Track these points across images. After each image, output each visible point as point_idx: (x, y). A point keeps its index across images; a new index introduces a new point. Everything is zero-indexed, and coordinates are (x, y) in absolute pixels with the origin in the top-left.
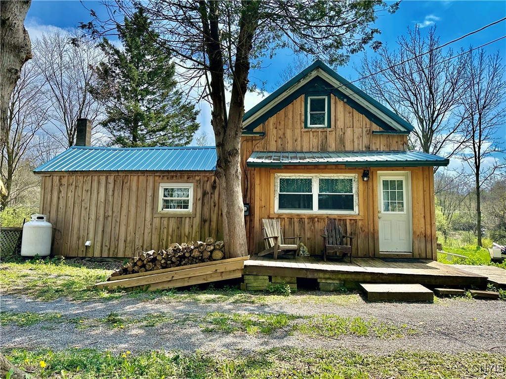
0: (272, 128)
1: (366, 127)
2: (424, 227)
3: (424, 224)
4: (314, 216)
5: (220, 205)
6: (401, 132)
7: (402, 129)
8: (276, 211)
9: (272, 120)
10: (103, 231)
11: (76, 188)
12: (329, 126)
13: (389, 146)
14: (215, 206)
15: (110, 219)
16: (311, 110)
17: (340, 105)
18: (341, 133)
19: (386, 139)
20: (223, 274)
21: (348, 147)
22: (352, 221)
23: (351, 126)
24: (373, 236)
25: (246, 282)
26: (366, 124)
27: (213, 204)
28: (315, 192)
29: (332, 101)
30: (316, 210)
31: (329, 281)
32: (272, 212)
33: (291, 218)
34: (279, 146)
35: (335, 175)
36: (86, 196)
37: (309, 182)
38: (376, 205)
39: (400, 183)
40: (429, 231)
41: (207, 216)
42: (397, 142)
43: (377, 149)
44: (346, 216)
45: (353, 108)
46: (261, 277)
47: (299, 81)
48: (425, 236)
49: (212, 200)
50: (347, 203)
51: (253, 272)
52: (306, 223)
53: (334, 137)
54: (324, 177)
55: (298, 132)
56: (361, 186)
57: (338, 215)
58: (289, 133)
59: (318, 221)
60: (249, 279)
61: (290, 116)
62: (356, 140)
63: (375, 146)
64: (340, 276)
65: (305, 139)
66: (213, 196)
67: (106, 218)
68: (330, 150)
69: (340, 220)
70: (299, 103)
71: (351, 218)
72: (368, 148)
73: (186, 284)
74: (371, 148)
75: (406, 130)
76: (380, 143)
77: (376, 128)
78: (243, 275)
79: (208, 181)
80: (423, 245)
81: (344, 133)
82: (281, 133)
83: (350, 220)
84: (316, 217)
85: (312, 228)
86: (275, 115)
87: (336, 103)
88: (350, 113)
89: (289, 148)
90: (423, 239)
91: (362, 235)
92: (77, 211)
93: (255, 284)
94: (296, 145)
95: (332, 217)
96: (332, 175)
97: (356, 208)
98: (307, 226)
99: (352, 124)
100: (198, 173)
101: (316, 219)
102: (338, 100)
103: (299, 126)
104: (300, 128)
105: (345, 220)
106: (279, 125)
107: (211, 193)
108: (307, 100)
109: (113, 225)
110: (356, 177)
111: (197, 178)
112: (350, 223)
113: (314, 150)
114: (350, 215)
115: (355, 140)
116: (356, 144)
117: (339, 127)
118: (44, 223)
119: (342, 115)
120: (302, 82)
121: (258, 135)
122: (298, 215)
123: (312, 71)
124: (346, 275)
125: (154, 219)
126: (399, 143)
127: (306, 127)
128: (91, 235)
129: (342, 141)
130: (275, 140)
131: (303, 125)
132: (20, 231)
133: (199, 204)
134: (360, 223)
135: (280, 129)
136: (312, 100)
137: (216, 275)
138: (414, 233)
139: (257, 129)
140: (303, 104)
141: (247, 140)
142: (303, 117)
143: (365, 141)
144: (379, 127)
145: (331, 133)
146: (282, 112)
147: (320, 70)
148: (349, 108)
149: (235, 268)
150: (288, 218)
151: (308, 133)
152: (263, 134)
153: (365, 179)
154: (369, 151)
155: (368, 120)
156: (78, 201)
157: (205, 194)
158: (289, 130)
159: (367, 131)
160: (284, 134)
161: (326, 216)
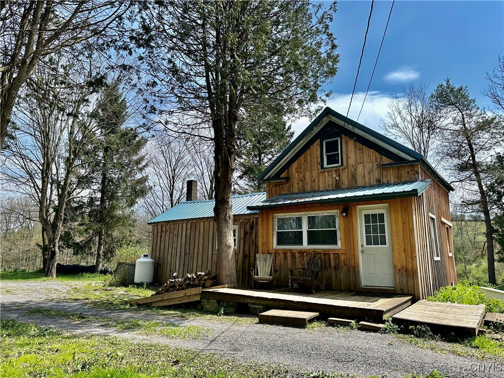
0: (294, 172)
1: (376, 161)
2: (405, 261)
3: (405, 258)
4: (303, 250)
5: (257, 242)
6: (409, 162)
7: (411, 159)
8: (274, 247)
9: (294, 165)
10: (184, 265)
11: (170, 233)
12: (342, 165)
13: (399, 177)
14: (253, 243)
15: (188, 255)
16: (327, 152)
17: (351, 144)
18: (352, 170)
19: (396, 170)
20: (190, 297)
21: (360, 182)
22: (336, 255)
23: (362, 162)
24: (354, 270)
25: (202, 304)
26: (376, 158)
27: (251, 242)
28: (305, 229)
29: (343, 141)
30: (305, 245)
31: (256, 306)
32: (271, 248)
33: (286, 253)
34: (301, 187)
35: (320, 212)
36: (175, 239)
37: (299, 220)
38: (356, 239)
39: (381, 216)
40: (411, 265)
41: (247, 253)
42: (408, 173)
43: (389, 181)
44: (329, 250)
45: (362, 144)
46: (211, 301)
47: (312, 129)
48: (406, 271)
49: (251, 239)
50: (331, 238)
51: (206, 296)
52: (297, 257)
53: (347, 174)
54: (311, 214)
55: (315, 173)
56: (342, 221)
57: (323, 250)
58: (308, 174)
59: (307, 255)
60: (204, 301)
61: (309, 160)
62: (367, 175)
63: (386, 178)
64: (262, 302)
65: (321, 179)
66: (251, 235)
67: (185, 255)
68: (344, 187)
69: (325, 254)
70: (316, 147)
71: (334, 252)
72: (379, 181)
73: (170, 304)
74: (382, 181)
75: (414, 159)
76: (391, 175)
77: (386, 160)
78: (201, 299)
79: (248, 223)
80: (405, 280)
81: (355, 169)
82: (301, 175)
83: (334, 254)
84: (305, 252)
85: (303, 262)
86: (297, 161)
87: (347, 143)
88: (360, 150)
89: (308, 189)
90: (404, 273)
91: (345, 268)
92: (170, 250)
93: (208, 306)
94: (313, 185)
95: (318, 251)
96: (318, 212)
97: (339, 243)
98: (298, 260)
99: (362, 160)
100: (241, 216)
101: (305, 254)
102: (349, 140)
103: (316, 168)
104: (317, 169)
105: (329, 254)
106: (300, 169)
107: (250, 233)
108: (323, 144)
109: (190, 261)
110: (338, 213)
111: (241, 221)
112: (334, 257)
113: (330, 188)
114: (334, 250)
115: (365, 175)
116: (367, 179)
117: (351, 164)
118: (148, 260)
119: (353, 153)
120: (315, 129)
121: (284, 180)
122: (291, 250)
123: (323, 117)
124: (266, 301)
125: (214, 255)
126: (410, 173)
127: (322, 167)
128: (177, 269)
129: (354, 177)
130: (297, 182)
131: (319, 166)
132: (133, 266)
133: (242, 241)
134: (342, 257)
135: (301, 173)
136: (327, 143)
137: (185, 298)
138: (395, 267)
139: (283, 175)
140: (319, 148)
141: (276, 185)
142: (319, 160)
143: (376, 174)
144: (389, 159)
145: (344, 171)
146: (302, 158)
147: (330, 115)
148: (359, 145)
149: (196, 293)
150: (283, 253)
151: (324, 173)
152: (288, 179)
153: (344, 214)
154: (380, 184)
155: (377, 154)
156: (171, 243)
157: (246, 233)
158: (308, 173)
159: (377, 165)
160: (304, 176)
161: (313, 250)
